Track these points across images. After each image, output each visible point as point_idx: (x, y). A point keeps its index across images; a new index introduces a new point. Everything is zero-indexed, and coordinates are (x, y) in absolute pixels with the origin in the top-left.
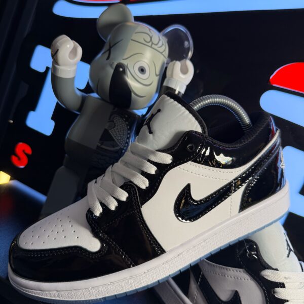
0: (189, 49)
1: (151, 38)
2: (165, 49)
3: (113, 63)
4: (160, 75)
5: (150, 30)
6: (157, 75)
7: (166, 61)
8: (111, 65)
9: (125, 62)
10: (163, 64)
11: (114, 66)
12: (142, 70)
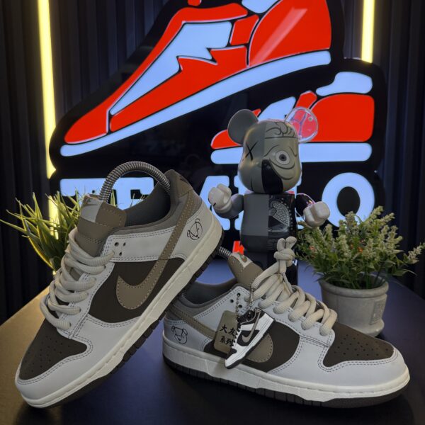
6: (295, 156)
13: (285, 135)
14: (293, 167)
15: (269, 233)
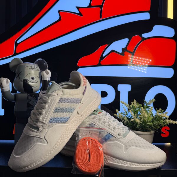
0: (46, 65)
1: (32, 67)
2: (38, 68)
3: (22, 80)
4: (39, 77)
5: (30, 64)
6: (39, 78)
7: (40, 72)
8: (21, 81)
9: (26, 78)
10: (39, 73)
11: (23, 81)
12: (33, 78)
13: (33, 69)
14: (37, 82)
15: (27, 110)
